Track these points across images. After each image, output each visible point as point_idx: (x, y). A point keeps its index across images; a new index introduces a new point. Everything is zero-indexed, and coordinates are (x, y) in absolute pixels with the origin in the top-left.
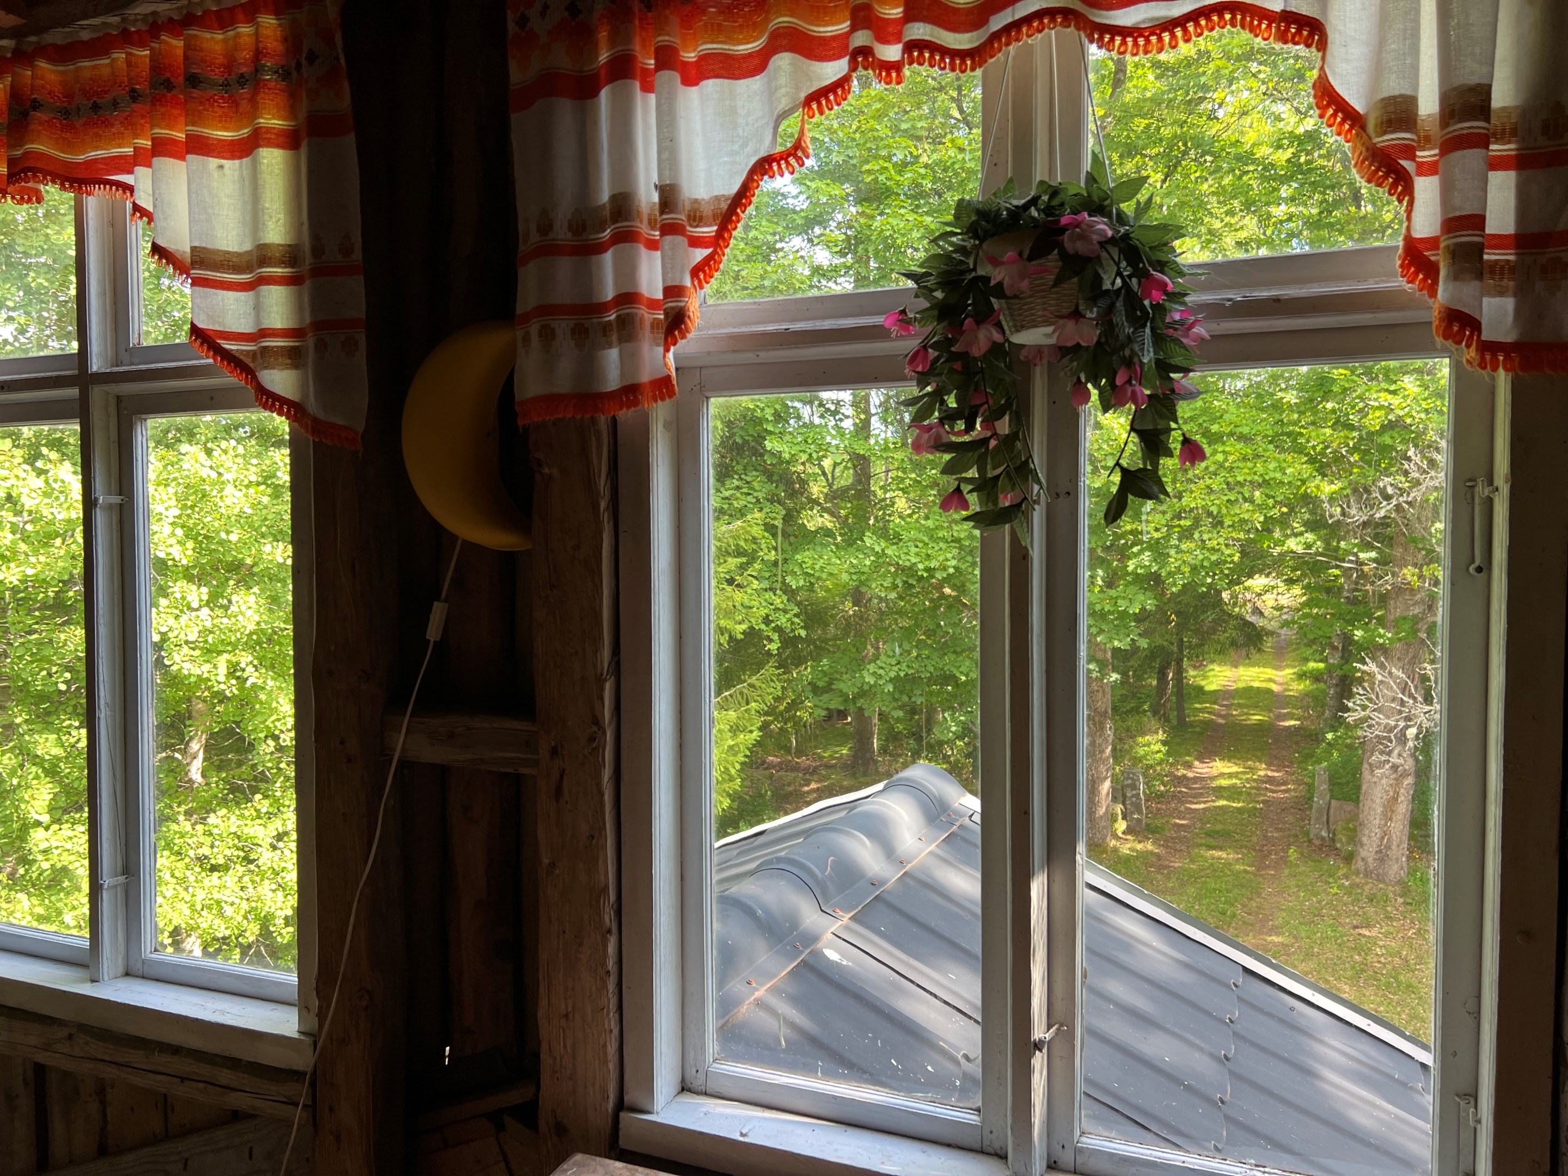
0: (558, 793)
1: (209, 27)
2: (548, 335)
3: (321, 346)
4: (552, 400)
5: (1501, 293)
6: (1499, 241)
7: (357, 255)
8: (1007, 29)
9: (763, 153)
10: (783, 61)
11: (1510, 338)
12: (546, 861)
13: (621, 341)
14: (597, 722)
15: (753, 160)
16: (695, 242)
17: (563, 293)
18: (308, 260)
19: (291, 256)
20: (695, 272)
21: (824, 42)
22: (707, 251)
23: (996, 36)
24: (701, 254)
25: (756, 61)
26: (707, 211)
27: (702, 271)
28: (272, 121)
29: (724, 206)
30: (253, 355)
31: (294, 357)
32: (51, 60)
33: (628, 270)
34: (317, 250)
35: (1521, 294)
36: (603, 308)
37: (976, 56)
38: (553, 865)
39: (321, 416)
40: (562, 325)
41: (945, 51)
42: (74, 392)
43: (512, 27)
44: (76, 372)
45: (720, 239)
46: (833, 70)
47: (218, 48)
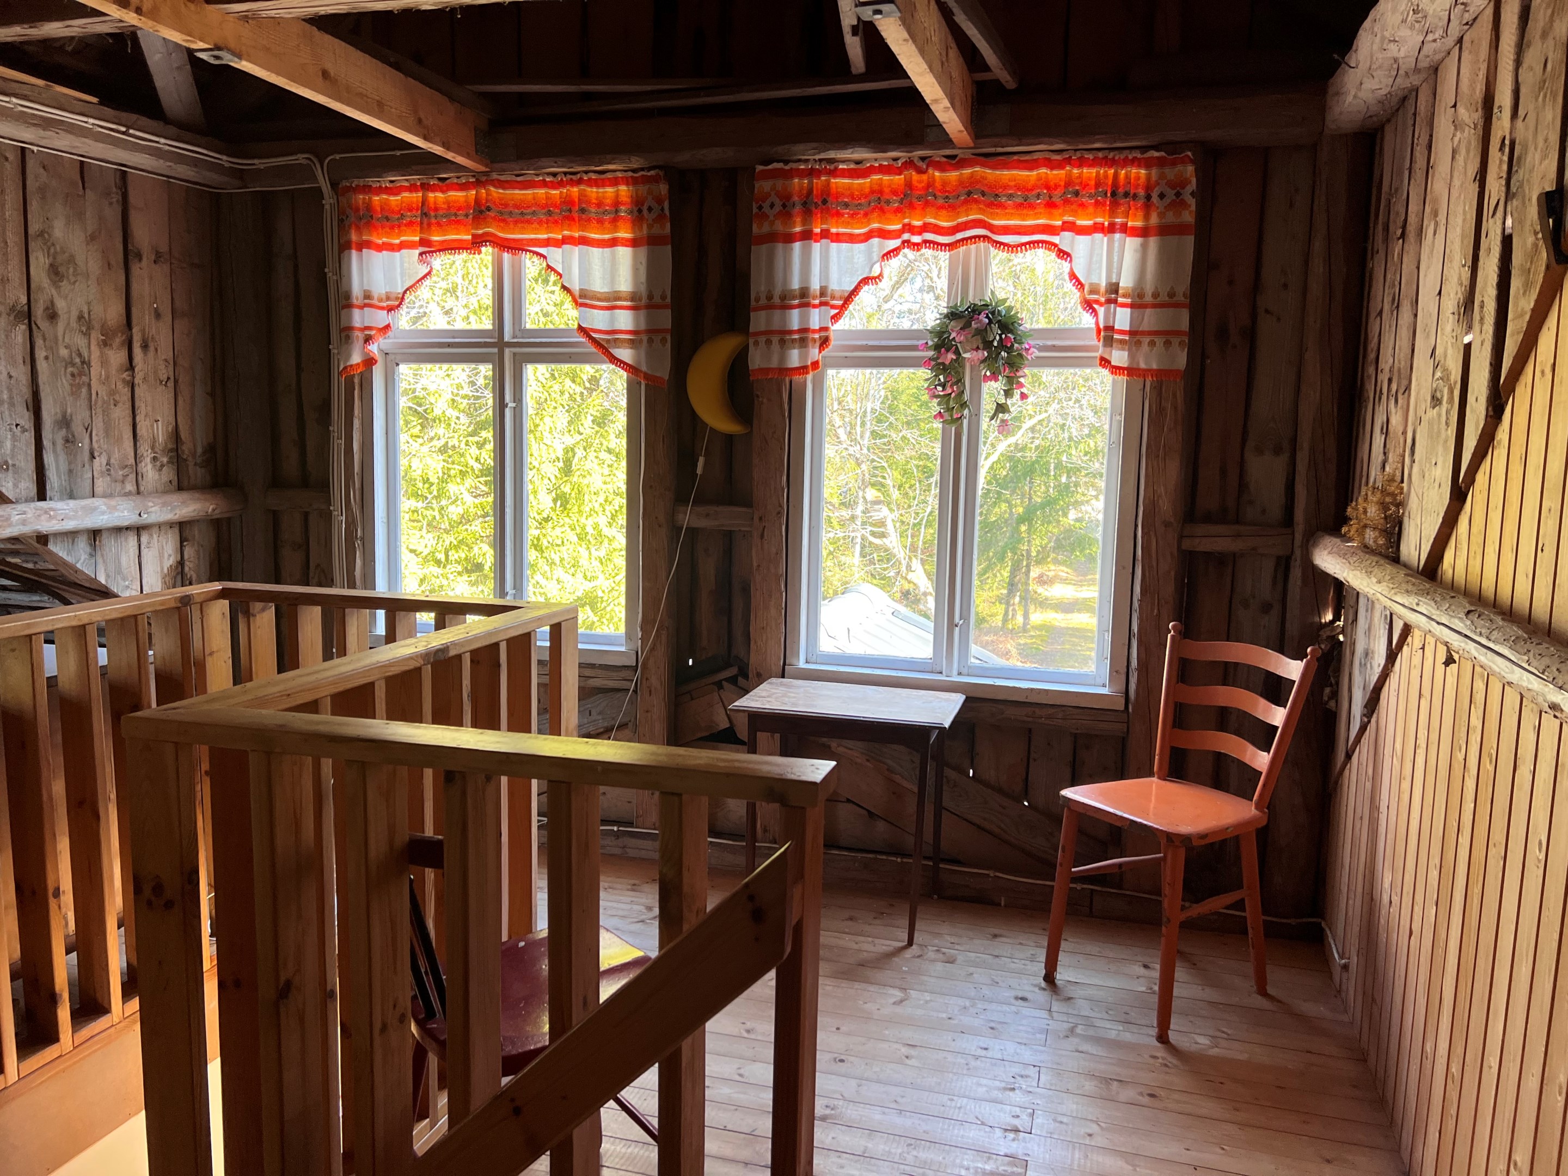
0: (762, 536)
1: (591, 186)
2: (769, 342)
3: (650, 341)
4: (767, 370)
5: (1123, 350)
6: (1122, 332)
7: (669, 300)
8: (963, 240)
9: (865, 276)
10: (875, 241)
11: (1126, 365)
12: (755, 564)
13: (801, 347)
14: (781, 506)
15: (860, 278)
16: (833, 307)
17: (776, 326)
18: (644, 301)
19: (633, 297)
20: (832, 317)
21: (890, 232)
22: (837, 311)
23: (958, 241)
24: (834, 312)
25: (863, 238)
26: (837, 295)
27: (835, 318)
28: (624, 234)
29: (846, 294)
30: (608, 341)
31: (632, 344)
32: (495, 187)
33: (805, 318)
34: (650, 297)
35: (1130, 350)
36: (791, 332)
37: (951, 246)
38: (759, 566)
39: (649, 372)
40: (775, 339)
41: (938, 244)
42: (495, 350)
43: (755, 210)
44: (496, 340)
45: (843, 308)
46: (893, 244)
47: (594, 195)
